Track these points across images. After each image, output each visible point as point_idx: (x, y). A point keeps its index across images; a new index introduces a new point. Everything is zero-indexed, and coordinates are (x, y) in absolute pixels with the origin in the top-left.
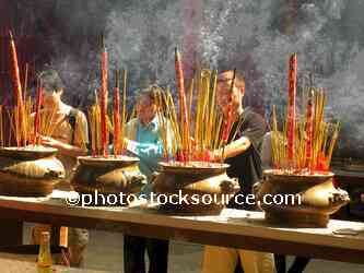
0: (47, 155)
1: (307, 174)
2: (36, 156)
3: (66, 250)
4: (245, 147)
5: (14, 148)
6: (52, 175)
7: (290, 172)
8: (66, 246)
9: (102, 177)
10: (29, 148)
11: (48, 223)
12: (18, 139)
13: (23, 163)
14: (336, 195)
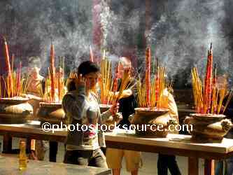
0: (24, 102)
1: (156, 110)
2: (18, 102)
3: (34, 151)
4: (129, 95)
5: (7, 99)
6: (27, 112)
7: (148, 109)
8: (34, 149)
9: (53, 113)
10: (15, 98)
11: (24, 137)
12: (9, 94)
13: (11, 106)
14: (170, 121)
